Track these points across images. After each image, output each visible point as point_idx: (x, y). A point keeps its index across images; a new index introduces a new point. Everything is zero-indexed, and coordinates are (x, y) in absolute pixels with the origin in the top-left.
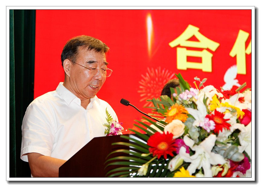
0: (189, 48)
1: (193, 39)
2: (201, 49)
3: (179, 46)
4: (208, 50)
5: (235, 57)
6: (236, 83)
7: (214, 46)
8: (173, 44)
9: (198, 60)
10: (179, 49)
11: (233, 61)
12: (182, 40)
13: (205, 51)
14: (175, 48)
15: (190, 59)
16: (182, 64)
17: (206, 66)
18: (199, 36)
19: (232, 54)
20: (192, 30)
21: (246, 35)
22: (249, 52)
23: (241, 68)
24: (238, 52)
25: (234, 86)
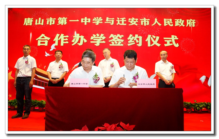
0: (41, 40)
1: (43, 37)
2: (45, 40)
3: (39, 40)
4: (47, 40)
6: (54, 48)
7: (49, 39)
8: (37, 39)
9: (44, 43)
10: (38, 41)
11: (54, 42)
12: (40, 38)
13: (46, 40)
14: (38, 40)
15: (41, 43)
16: (39, 44)
17: (46, 44)
18: (45, 36)
19: (54, 40)
20: (43, 35)
21: (59, 35)
22: (59, 39)
23: (56, 44)
24: (56, 39)
25: (54, 49)
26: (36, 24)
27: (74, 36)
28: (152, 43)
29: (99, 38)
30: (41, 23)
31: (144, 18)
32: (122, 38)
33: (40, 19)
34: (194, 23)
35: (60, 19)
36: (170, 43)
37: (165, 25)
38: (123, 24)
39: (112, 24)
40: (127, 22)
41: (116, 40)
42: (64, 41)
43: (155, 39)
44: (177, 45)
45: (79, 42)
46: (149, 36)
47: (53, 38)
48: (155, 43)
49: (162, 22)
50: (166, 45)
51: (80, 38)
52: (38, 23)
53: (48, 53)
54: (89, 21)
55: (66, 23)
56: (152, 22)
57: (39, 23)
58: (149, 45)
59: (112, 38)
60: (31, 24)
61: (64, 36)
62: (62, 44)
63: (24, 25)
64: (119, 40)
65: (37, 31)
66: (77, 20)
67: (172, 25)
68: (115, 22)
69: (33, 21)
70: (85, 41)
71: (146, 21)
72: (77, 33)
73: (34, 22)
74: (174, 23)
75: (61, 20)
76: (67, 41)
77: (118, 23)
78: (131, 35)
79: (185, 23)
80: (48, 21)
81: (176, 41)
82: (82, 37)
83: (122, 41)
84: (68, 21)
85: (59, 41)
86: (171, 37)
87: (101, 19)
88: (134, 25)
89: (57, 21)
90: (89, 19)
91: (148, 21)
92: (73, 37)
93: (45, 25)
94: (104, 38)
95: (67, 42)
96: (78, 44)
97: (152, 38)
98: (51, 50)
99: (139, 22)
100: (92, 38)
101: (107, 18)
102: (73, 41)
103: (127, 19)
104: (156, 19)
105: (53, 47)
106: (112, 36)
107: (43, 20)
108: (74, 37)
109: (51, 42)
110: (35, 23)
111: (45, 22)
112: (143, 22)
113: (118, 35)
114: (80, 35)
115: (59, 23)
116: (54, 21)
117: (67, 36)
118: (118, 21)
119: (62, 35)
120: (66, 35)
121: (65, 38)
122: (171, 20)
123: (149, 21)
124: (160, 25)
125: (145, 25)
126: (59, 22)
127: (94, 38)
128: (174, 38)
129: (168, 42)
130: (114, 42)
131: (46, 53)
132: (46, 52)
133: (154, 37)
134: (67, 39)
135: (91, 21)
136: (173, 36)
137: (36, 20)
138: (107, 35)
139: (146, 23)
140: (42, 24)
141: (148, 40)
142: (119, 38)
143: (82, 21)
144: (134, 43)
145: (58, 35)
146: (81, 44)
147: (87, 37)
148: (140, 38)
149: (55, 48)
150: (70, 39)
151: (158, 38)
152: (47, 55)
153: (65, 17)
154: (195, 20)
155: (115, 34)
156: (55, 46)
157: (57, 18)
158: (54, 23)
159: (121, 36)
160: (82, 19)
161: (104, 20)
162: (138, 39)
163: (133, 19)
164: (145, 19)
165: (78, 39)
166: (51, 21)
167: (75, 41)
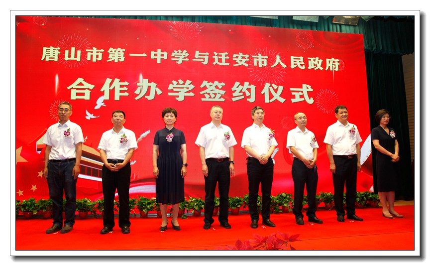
0: (77, 89)
1: (81, 84)
2: (84, 89)
3: (72, 88)
4: (88, 89)
5: (104, 91)
6: (103, 104)
7: (92, 87)
8: (69, 88)
9: (83, 94)
10: (72, 90)
11: (103, 94)
12: (74, 85)
13: (86, 90)
14: (70, 89)
15: (78, 94)
16: (73, 97)
17: (87, 97)
18: (84, 83)
19: (102, 90)
20: (80, 80)
21: (111, 80)
22: (111, 88)
23: (106, 96)
24: (106, 88)
25: (102, 106)
26: (66, 58)
27: (139, 82)
28: (271, 96)
29: (183, 88)
30: (76, 56)
31: (259, 54)
32: (223, 88)
33: (73, 49)
34: (337, 64)
35: (111, 51)
36: (300, 98)
37: (293, 66)
38: (224, 63)
39: (206, 62)
40: (231, 61)
41: (212, 90)
42: (121, 91)
43: (276, 91)
44: (311, 101)
45: (148, 93)
46: (267, 85)
47: (99, 85)
48: (277, 96)
49: (288, 62)
50: (293, 101)
51: (149, 88)
52: (70, 56)
53: (91, 114)
54: (165, 57)
55: (122, 59)
56: (271, 60)
57: (72, 58)
58: (267, 100)
59: (205, 88)
60: (56, 59)
61: (119, 82)
62: (117, 98)
63: (42, 59)
64: (217, 91)
65: (70, 72)
66: (143, 54)
67: (304, 67)
68: (211, 60)
69: (59, 53)
70: (159, 92)
71: (262, 58)
72: (145, 77)
73: (61, 56)
74: (307, 65)
75: (113, 52)
76: (127, 91)
77: (216, 62)
78: (237, 83)
79: (324, 65)
80: (89, 55)
81: (310, 94)
82: (153, 85)
83: (223, 92)
84: (126, 55)
85: (112, 92)
86: (301, 87)
87: (185, 53)
88: (242, 65)
89: (106, 55)
90: (165, 54)
91: (265, 58)
92: (136, 84)
93: (84, 62)
94: (192, 87)
95: (126, 94)
96: (146, 97)
97: (271, 88)
98: (97, 108)
99: (250, 62)
100: (171, 87)
101: (197, 53)
102: (137, 92)
103: (231, 55)
104: (278, 57)
105: (100, 103)
106: (205, 83)
107: (79, 52)
108: (138, 84)
109: (96, 93)
110: (64, 56)
111: (84, 55)
112: (258, 62)
113: (216, 83)
114: (149, 82)
115: (109, 59)
116: (100, 55)
117: (126, 83)
118: (216, 58)
119: (117, 80)
120: (124, 82)
121: (121, 86)
122: (302, 58)
123: (266, 60)
124: (284, 66)
125: (260, 66)
126: (110, 56)
127: (174, 88)
128: (306, 88)
129: (297, 95)
130: (209, 94)
131: (87, 113)
132: (87, 111)
133: (275, 87)
134: (125, 89)
135: (169, 56)
136: (304, 86)
137: (67, 52)
138: (197, 82)
139: (263, 62)
140: (78, 59)
141: (265, 91)
142: (217, 87)
143: (153, 57)
144: (243, 97)
145: (108, 81)
146: (151, 97)
147: (163, 86)
148: (253, 87)
149: (105, 104)
150: (132, 88)
151: (281, 88)
152: (89, 116)
153: (122, 49)
154: (339, 60)
155: (211, 80)
156: (105, 101)
157: (106, 49)
158: (100, 58)
159: (220, 85)
160: (153, 53)
161: (192, 56)
162: (249, 90)
163: (241, 55)
164: (260, 56)
165: (146, 88)
166: (95, 55)
167: (140, 93)
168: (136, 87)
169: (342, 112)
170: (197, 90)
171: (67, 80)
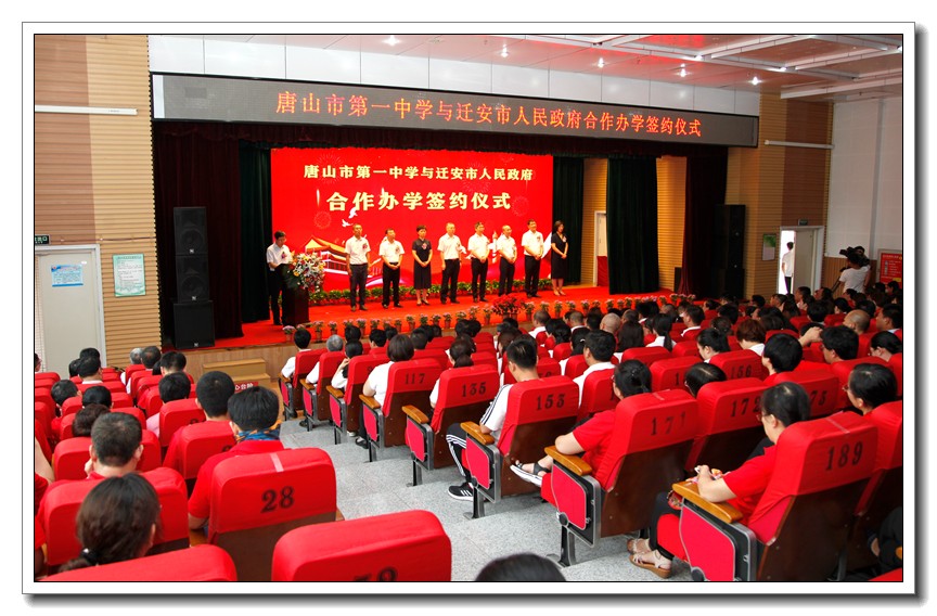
0: (335, 202)
1: (337, 197)
2: (340, 202)
3: (331, 201)
7: (346, 200)
8: (328, 201)
9: (339, 206)
10: (331, 203)
11: (354, 205)
12: (332, 198)
13: (342, 202)
15: (335, 206)
16: (332, 208)
17: (342, 208)
18: (339, 196)
19: (354, 202)
20: (336, 194)
21: (360, 194)
22: (361, 200)
23: (357, 208)
24: (356, 201)
25: (354, 216)
26: (324, 175)
27: (381, 195)
28: (478, 204)
29: (414, 199)
30: (332, 173)
31: (471, 168)
32: (443, 198)
33: (329, 167)
34: (530, 174)
35: (360, 169)
36: (500, 204)
37: (496, 178)
38: (444, 177)
39: (431, 177)
40: (449, 175)
41: (435, 200)
42: (368, 203)
43: (482, 199)
44: (508, 207)
45: (388, 204)
46: (476, 194)
47: (351, 198)
48: (483, 204)
49: (492, 174)
50: (495, 207)
51: (389, 199)
52: (327, 173)
53: (346, 222)
54: (401, 173)
55: (368, 176)
56: (479, 174)
57: (329, 175)
58: (475, 207)
59: (430, 198)
60: (316, 176)
61: (367, 195)
62: (365, 209)
63: (305, 176)
64: (439, 201)
65: (329, 187)
66: (383, 170)
67: (504, 178)
68: (435, 174)
69: (319, 170)
70: (397, 203)
71: (473, 172)
72: (386, 191)
73: (320, 173)
74: (506, 176)
76: (372, 203)
77: (438, 176)
78: (454, 194)
79: (520, 175)
80: (342, 172)
81: (508, 201)
82: (392, 197)
83: (443, 202)
84: (371, 172)
85: (362, 204)
86: (501, 195)
87: (416, 169)
88: (458, 178)
89: (355, 172)
90: (401, 170)
93: (339, 178)
94: (420, 198)
95: (372, 205)
96: (387, 207)
97: (479, 197)
98: (350, 217)
99: (464, 175)
100: (405, 199)
101: (425, 169)
102: (380, 203)
103: (449, 170)
104: (485, 170)
105: (353, 213)
106: (430, 195)
107: (334, 170)
108: (381, 197)
109: (350, 205)
110: (322, 174)
111: (338, 172)
112: (470, 175)
113: (439, 194)
114: (389, 195)
115: (358, 175)
116: (351, 172)
117: (372, 196)
118: (438, 172)
119: (365, 194)
120: (370, 195)
121: (368, 199)
122: (503, 170)
123: (476, 173)
124: (489, 177)
125: (471, 178)
126: (359, 173)
127: (407, 199)
128: (505, 196)
129: (498, 202)
130: (433, 203)
131: (343, 221)
133: (482, 195)
134: (371, 201)
135: (404, 172)
136: (504, 194)
137: (324, 170)
138: (424, 195)
139: (473, 175)
140: (334, 176)
141: (474, 200)
142: (439, 197)
143: (391, 173)
144: (458, 205)
145: (358, 194)
146: (391, 207)
147: (399, 197)
148: (465, 197)
150: (377, 200)
151: (486, 197)
152: (345, 224)
153: (368, 167)
154: (531, 171)
155: (435, 192)
156: (356, 212)
157: (356, 167)
158: (351, 175)
159: (442, 195)
160: (391, 170)
161: (420, 172)
162: (462, 199)
163: (457, 169)
164: (471, 170)
165: (387, 200)
166: (346, 172)
167: (383, 203)
168: (379, 199)
169: (533, 224)
170: (425, 200)
171: (326, 195)
